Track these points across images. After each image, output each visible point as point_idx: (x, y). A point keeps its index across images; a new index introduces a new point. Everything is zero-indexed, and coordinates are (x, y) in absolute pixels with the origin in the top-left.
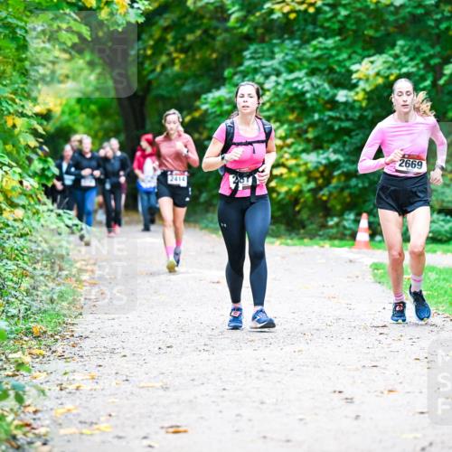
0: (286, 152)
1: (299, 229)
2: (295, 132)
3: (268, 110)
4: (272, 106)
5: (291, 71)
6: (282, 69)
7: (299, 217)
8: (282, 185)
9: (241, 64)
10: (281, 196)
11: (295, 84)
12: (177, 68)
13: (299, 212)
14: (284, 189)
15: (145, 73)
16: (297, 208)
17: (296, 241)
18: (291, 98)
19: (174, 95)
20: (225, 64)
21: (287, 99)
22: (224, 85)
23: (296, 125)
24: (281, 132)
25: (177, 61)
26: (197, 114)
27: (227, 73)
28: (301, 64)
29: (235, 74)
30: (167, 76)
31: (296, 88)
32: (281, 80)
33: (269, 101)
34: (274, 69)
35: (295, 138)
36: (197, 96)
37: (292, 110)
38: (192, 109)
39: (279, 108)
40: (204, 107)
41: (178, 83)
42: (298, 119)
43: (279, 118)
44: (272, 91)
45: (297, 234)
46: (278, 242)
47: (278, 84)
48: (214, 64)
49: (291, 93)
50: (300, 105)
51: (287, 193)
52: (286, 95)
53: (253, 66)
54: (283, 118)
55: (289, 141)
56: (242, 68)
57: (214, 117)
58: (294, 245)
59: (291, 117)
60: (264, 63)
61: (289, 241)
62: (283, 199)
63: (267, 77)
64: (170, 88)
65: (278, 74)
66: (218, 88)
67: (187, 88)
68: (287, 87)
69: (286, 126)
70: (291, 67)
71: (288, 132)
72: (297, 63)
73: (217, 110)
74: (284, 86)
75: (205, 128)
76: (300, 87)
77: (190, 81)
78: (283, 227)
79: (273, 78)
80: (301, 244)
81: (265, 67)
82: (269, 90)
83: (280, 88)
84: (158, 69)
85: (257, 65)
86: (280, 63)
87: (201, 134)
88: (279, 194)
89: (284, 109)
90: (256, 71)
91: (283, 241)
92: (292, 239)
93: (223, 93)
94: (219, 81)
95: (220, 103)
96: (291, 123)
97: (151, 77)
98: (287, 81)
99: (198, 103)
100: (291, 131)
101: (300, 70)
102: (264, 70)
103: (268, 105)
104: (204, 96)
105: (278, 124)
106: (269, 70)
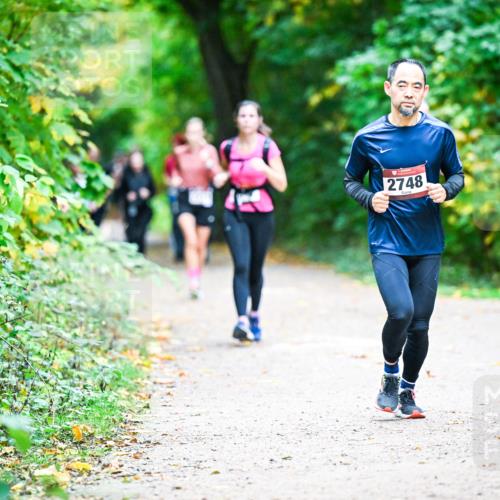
0: (470, 151)
1: (490, 272)
2: (484, 120)
3: (442, 85)
4: (449, 79)
5: (477, 23)
6: (464, 20)
7: (491, 254)
8: (464, 203)
9: (399, 12)
10: (463, 221)
11: (485, 44)
12: (297, 20)
13: (491, 245)
14: (466, 210)
15: (248, 27)
16: (488, 240)
17: (486, 291)
18: (478, 67)
19: (294, 62)
20: (374, 13)
21: (471, 68)
22: (372, 44)
23: (487, 109)
24: (463, 119)
25: (299, 9)
26: (330, 92)
27: (378, 26)
28: (494, 13)
29: (390, 28)
30: (282, 31)
31: (486, 51)
32: (462, 38)
33: (444, 71)
34: (452, 21)
35: (484, 129)
36: (329, 62)
37: (480, 84)
38: (322, 83)
39: (460, 81)
40: (342, 80)
41: (300, 43)
42: (489, 99)
43: (459, 98)
44: (449, 55)
45: (489, 280)
46: (457, 292)
47: (457, 43)
48: (356, 15)
49: (477, 59)
50: (492, 77)
51: (471, 216)
52: (470, 61)
53: (418, 16)
54: (466, 97)
55: (475, 133)
56: (401, 19)
57: (357, 97)
58: (484, 297)
59: (478, 96)
60: (437, 11)
61: (475, 292)
62: (466, 226)
63: (440, 32)
64: (288, 52)
65: (458, 28)
66: (363, 50)
67: (314, 51)
68: (473, 48)
69: (470, 111)
70: (478, 17)
71: (474, 120)
72: (487, 10)
73: (363, 85)
74: (467, 47)
75: (343, 114)
76: (492, 48)
77: (320, 39)
78: (465, 270)
79: (450, 35)
80: (494, 297)
81: (438, 17)
82: (442, 54)
83: (460, 50)
84: (269, 21)
85: (425, 15)
86: (461, 12)
87: (335, 122)
88: (458, 217)
89: (468, 84)
90: (422, 23)
91: (465, 290)
92: (479, 287)
93: (371, 57)
94: (363, 39)
95: (366, 74)
96: (478, 105)
97: (258, 34)
98: (472, 40)
99: (331, 75)
100: (478, 117)
101: (491, 21)
102: (436, 22)
103: (441, 78)
104: (340, 63)
105: (457, 107)
106: (444, 22)
